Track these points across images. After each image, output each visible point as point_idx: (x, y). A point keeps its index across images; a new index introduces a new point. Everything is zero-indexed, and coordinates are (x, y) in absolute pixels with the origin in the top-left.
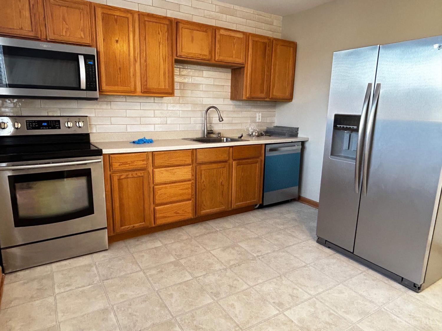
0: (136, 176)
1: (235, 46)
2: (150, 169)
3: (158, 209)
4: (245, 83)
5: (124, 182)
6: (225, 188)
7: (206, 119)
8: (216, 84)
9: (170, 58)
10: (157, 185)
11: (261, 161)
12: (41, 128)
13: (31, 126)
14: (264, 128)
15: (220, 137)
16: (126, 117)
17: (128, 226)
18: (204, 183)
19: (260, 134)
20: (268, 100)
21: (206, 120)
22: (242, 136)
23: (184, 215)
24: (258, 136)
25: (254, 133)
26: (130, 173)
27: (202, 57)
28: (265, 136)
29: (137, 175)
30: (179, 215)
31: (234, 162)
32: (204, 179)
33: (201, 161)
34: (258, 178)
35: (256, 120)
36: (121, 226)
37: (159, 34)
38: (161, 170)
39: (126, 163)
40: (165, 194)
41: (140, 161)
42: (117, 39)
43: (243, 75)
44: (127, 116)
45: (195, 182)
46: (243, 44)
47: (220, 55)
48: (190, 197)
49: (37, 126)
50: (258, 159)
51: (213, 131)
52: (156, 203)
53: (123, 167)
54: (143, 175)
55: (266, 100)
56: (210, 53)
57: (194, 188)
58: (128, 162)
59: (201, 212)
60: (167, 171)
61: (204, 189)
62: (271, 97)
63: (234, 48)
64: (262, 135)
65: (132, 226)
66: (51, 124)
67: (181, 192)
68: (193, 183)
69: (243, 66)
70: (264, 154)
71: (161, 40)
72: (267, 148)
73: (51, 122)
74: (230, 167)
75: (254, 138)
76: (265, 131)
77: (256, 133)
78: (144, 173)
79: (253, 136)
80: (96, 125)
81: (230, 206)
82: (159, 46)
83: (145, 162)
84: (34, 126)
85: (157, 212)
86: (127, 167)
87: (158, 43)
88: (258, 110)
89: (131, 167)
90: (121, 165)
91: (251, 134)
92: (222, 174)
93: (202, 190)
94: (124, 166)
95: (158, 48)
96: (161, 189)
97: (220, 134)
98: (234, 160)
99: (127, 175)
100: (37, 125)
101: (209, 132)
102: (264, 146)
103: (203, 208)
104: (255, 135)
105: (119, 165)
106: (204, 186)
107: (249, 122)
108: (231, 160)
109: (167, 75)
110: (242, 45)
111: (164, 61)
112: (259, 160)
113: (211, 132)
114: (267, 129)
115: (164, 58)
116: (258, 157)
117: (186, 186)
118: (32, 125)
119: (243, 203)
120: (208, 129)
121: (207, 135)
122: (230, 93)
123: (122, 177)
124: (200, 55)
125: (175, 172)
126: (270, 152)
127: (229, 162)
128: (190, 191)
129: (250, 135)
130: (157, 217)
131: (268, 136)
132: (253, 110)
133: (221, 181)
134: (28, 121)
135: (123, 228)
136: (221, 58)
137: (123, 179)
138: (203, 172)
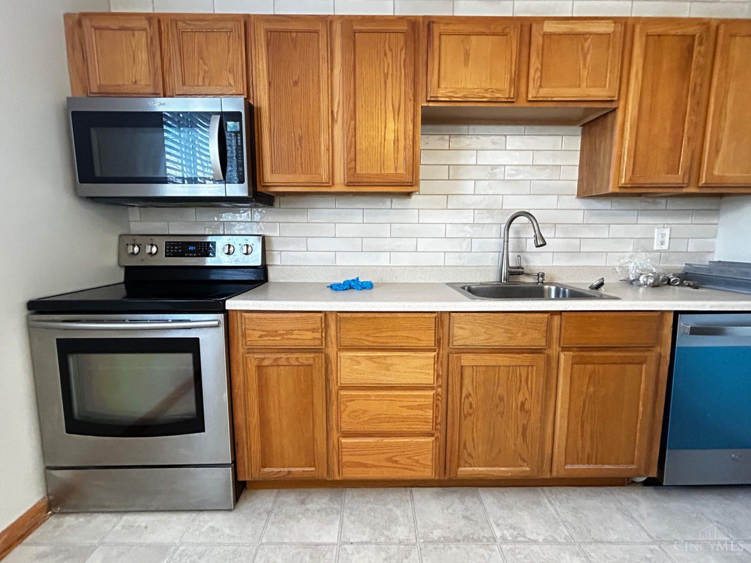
0: (297, 363)
1: (589, 57)
2: (332, 351)
3: (346, 443)
4: (615, 150)
5: (272, 373)
6: (533, 419)
7: (508, 242)
8: (539, 163)
9: (410, 104)
10: (343, 388)
11: (660, 356)
12: (186, 255)
13: (172, 251)
14: (679, 266)
15: (542, 283)
16: (335, 237)
17: (279, 470)
18: (471, 399)
19: (663, 280)
20: (692, 190)
21: (506, 243)
22: (601, 284)
23: (411, 470)
24: (655, 285)
25: (642, 279)
26: (284, 356)
27: (489, 96)
28: (677, 285)
29: (299, 362)
30: (400, 466)
31: (562, 356)
32: (470, 389)
33: (461, 342)
34: (644, 406)
35: (653, 248)
36: (264, 467)
37: (385, 54)
38: (354, 356)
39: (275, 333)
40: (366, 411)
41: (307, 330)
42: (295, 78)
43: (612, 130)
44: (337, 236)
45: (444, 392)
46: (614, 48)
47: (541, 86)
48: (428, 428)
49: (180, 251)
50: (647, 354)
51: (523, 268)
52: (342, 430)
53: (268, 341)
54: (311, 362)
55: (685, 190)
56: (515, 81)
57: (442, 406)
58: (280, 332)
59: (460, 469)
60: (370, 358)
61: (471, 415)
62: (703, 181)
63: (585, 65)
64: (669, 283)
65: (286, 469)
66: (201, 247)
67: (406, 413)
68: (441, 396)
69: (614, 106)
70: (670, 341)
71: (390, 67)
72: (680, 324)
73: (201, 245)
74: (550, 367)
75: (641, 290)
76: (680, 272)
77: (647, 277)
78: (314, 359)
79: (640, 286)
80: (281, 251)
81: (546, 467)
82: (385, 83)
83: (318, 335)
84: (176, 251)
85: (344, 450)
86: (277, 341)
87: (382, 75)
88: (660, 220)
89: (287, 343)
90: (266, 336)
91: (634, 280)
92: (523, 382)
93: (465, 417)
94: (271, 338)
95: (383, 87)
96: (353, 400)
97: (543, 276)
98: (564, 349)
99: (276, 360)
100: (180, 249)
101: (513, 270)
102: (671, 318)
103: (466, 462)
104: (645, 284)
105: (261, 336)
106: (471, 406)
107: (631, 249)
108: (555, 349)
109: (402, 143)
110: (611, 51)
111: (396, 113)
112: (652, 356)
113: (517, 270)
114: (685, 268)
115: (396, 107)
116: (648, 348)
117: (421, 401)
118: (174, 249)
119: (591, 466)
120: (511, 264)
121: (506, 279)
122: (577, 182)
123: (266, 363)
124: (487, 90)
125: (392, 365)
126: (691, 336)
127: (548, 351)
128: (430, 413)
129: (632, 283)
130: (344, 461)
131: (689, 286)
132: (642, 220)
133: (521, 398)
134: (168, 242)
135: (266, 470)
136: (544, 92)
137: (268, 366)
138: (467, 372)
